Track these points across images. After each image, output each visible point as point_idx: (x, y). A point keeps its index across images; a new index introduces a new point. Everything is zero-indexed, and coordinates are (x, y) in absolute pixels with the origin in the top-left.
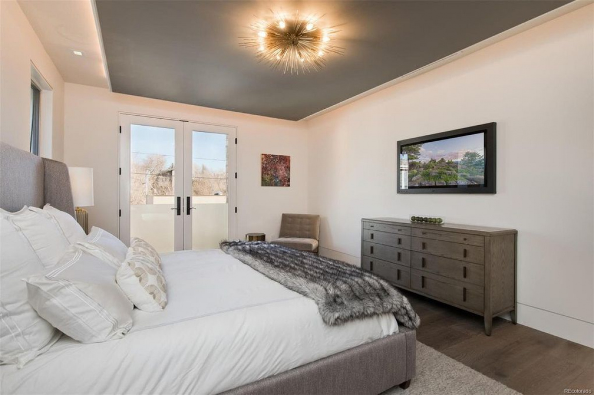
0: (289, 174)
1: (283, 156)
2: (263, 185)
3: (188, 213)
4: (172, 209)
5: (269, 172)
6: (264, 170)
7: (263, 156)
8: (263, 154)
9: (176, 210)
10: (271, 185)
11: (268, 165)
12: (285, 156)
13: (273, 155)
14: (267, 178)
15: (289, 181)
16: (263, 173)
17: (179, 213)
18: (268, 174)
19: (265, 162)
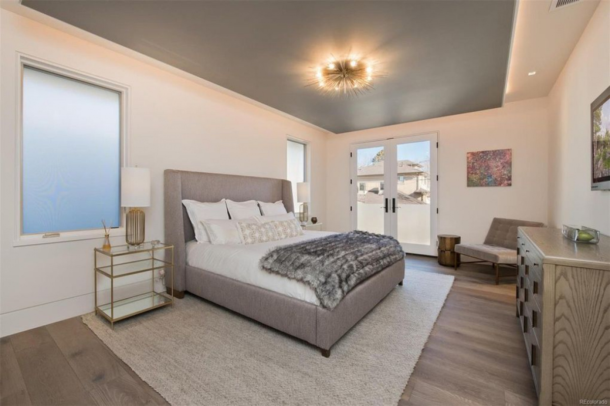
0: (510, 172)
1: (499, 150)
2: (468, 186)
3: (394, 211)
4: (381, 207)
5: (478, 172)
6: (471, 169)
7: (469, 155)
8: (468, 153)
9: (385, 209)
10: (482, 186)
11: (475, 164)
12: (502, 150)
13: (483, 152)
14: (475, 178)
15: (510, 179)
16: (468, 173)
17: (387, 211)
18: (476, 174)
19: (472, 161)
